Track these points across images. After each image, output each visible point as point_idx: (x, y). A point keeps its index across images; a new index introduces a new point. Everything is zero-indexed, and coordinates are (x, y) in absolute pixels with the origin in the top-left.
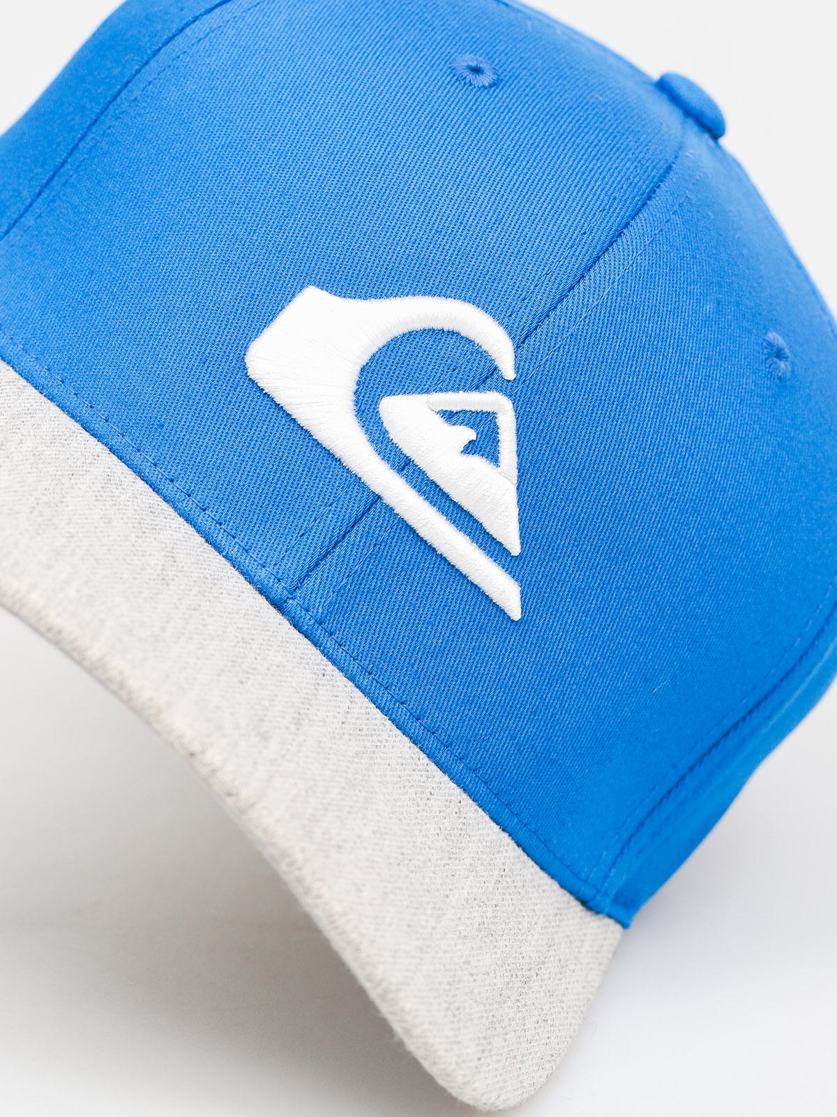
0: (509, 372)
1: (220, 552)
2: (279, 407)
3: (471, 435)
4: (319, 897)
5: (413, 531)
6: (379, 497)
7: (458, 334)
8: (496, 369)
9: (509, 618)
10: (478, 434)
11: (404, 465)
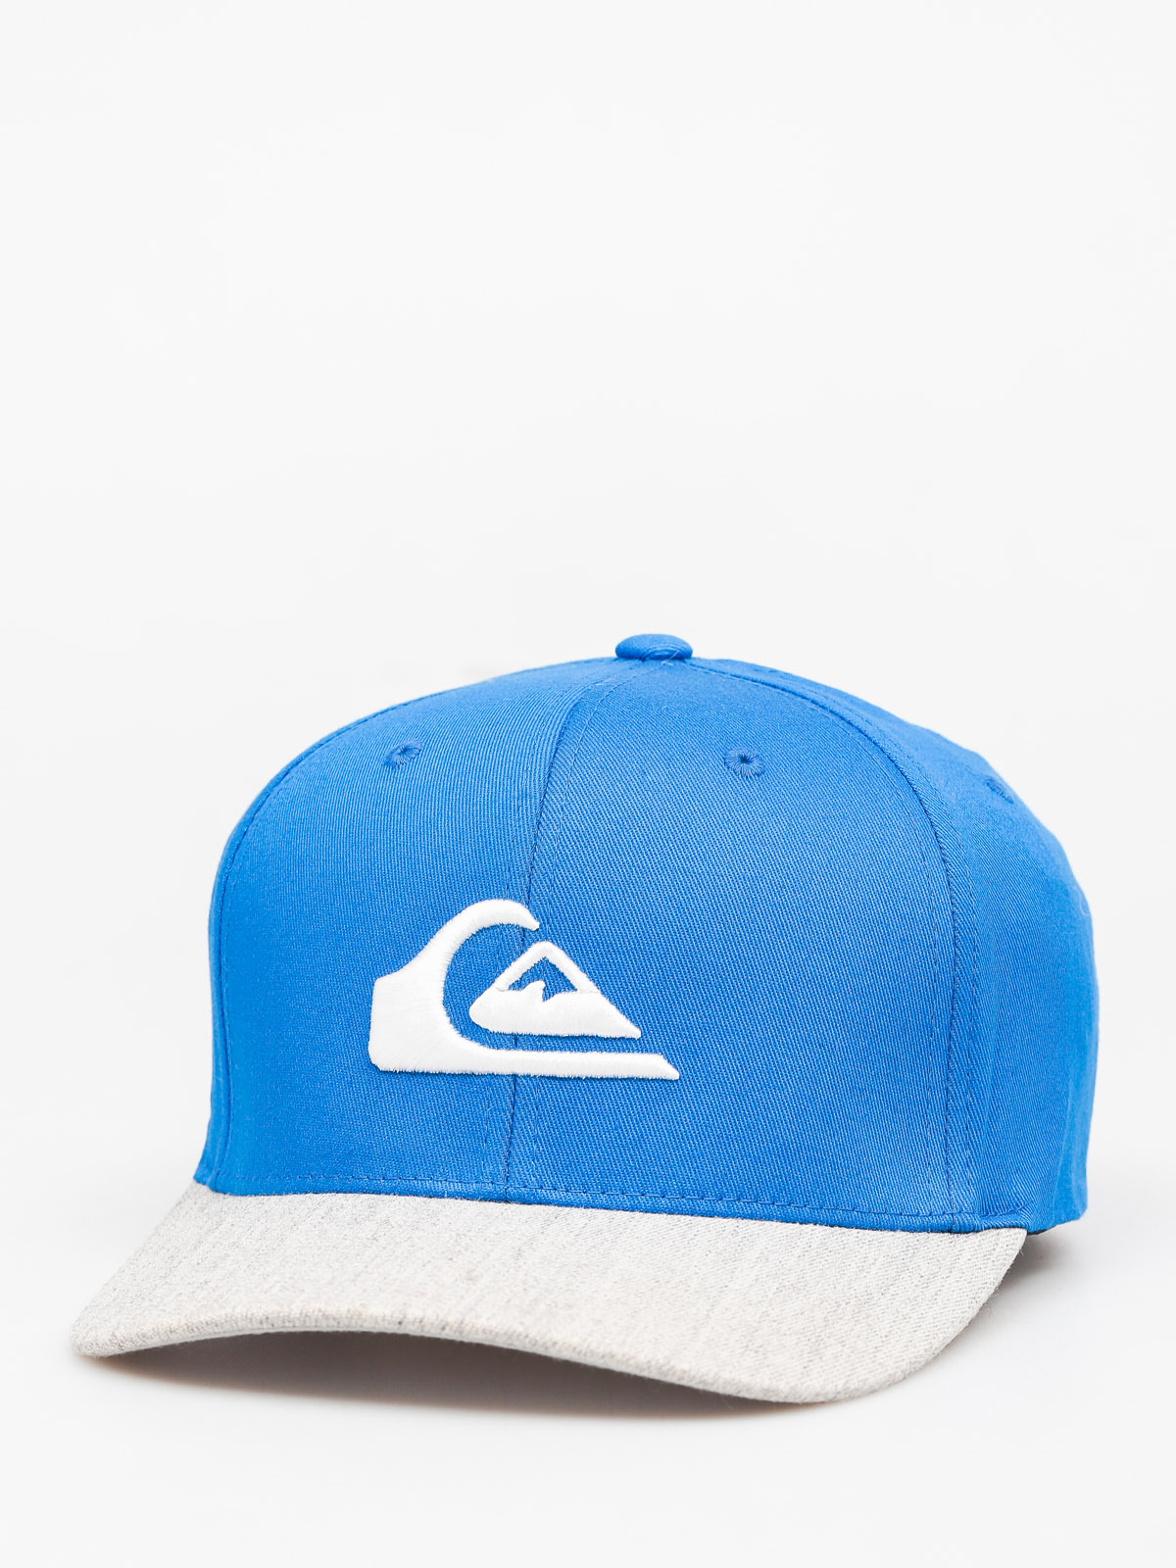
0: (533, 924)
1: (442, 1197)
2: (414, 1074)
3: (539, 985)
4: (555, 1343)
5: (554, 1078)
6: (515, 1076)
7: (484, 929)
8: (524, 930)
9: (671, 1081)
10: (545, 980)
11: (516, 1041)
